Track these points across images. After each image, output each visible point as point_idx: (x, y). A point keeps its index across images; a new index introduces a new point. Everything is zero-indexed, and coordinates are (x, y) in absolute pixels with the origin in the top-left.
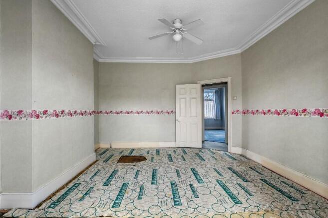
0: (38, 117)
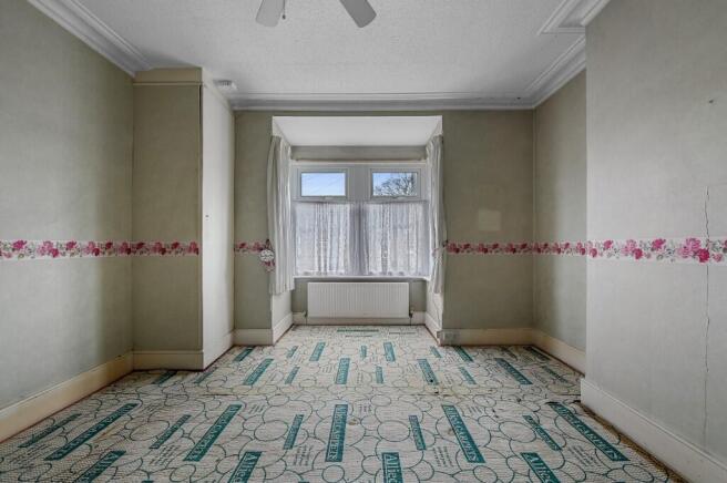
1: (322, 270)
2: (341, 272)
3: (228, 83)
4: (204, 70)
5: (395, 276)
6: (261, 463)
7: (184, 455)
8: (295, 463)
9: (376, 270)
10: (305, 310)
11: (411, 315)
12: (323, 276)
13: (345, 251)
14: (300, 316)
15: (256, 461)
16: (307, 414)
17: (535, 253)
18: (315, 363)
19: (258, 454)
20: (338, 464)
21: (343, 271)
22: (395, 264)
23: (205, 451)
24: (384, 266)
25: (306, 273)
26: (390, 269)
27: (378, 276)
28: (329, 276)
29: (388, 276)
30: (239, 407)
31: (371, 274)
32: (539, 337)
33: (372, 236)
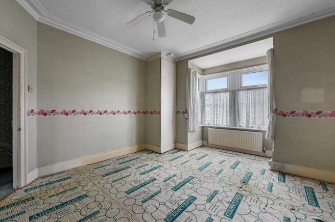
1: (215, 123)
2: (224, 125)
3: (170, 54)
4: (162, 53)
5: (255, 129)
6: (196, 202)
7: (172, 188)
8: (209, 209)
9: (243, 125)
10: (207, 140)
11: (264, 151)
12: (216, 126)
13: (226, 115)
14: (205, 142)
15: (194, 200)
16: (221, 191)
18: (232, 170)
19: (196, 198)
20: (231, 220)
21: (225, 124)
22: (254, 123)
23: (178, 189)
24: (248, 123)
25: (209, 124)
26: (251, 124)
27: (245, 128)
29: (250, 128)
30: (194, 177)
31: (240, 126)
33: (241, 107)
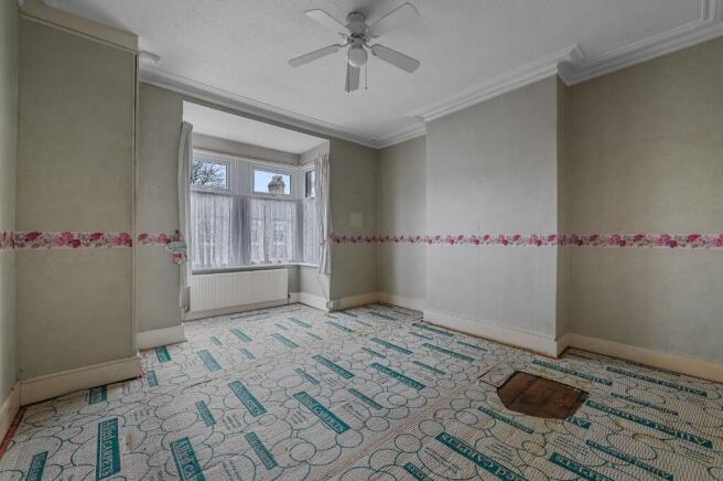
0: (430, 242)
1: (206, 262)
5: (275, 264)
11: (289, 296)
17: (379, 243)
22: (274, 255)
24: (266, 255)
27: (260, 265)
28: (213, 267)
31: (252, 263)
32: (383, 296)
